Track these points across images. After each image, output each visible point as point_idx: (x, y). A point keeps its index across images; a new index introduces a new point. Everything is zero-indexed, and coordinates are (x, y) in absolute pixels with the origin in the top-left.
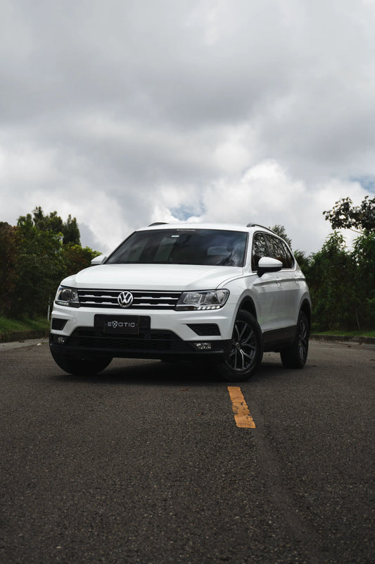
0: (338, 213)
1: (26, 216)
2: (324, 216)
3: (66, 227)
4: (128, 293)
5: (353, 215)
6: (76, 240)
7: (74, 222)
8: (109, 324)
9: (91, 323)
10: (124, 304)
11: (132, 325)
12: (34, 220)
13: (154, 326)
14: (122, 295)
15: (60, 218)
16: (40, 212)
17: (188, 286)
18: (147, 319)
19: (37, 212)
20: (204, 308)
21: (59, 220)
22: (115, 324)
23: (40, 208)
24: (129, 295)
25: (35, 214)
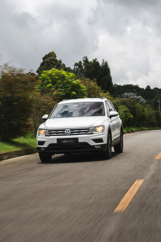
1: (78, 62)
3: (102, 67)
4: (68, 129)
6: (109, 74)
8: (63, 142)
9: (56, 142)
10: (68, 134)
11: (72, 141)
12: (83, 64)
13: (80, 141)
14: (66, 131)
16: (87, 59)
17: (90, 125)
18: (77, 139)
19: (85, 60)
20: (97, 133)
22: (65, 141)
23: (86, 57)
24: (69, 130)
25: (84, 61)
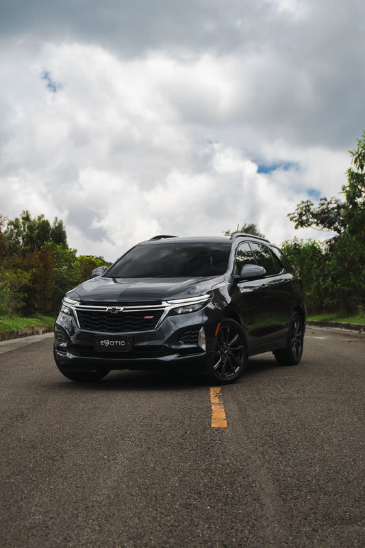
0: (301, 215)
2: (289, 218)
5: (314, 216)
7: (61, 225)
15: (47, 221)
21: (46, 224)
